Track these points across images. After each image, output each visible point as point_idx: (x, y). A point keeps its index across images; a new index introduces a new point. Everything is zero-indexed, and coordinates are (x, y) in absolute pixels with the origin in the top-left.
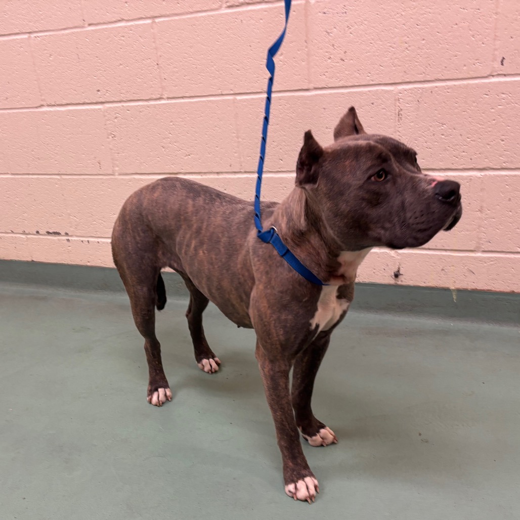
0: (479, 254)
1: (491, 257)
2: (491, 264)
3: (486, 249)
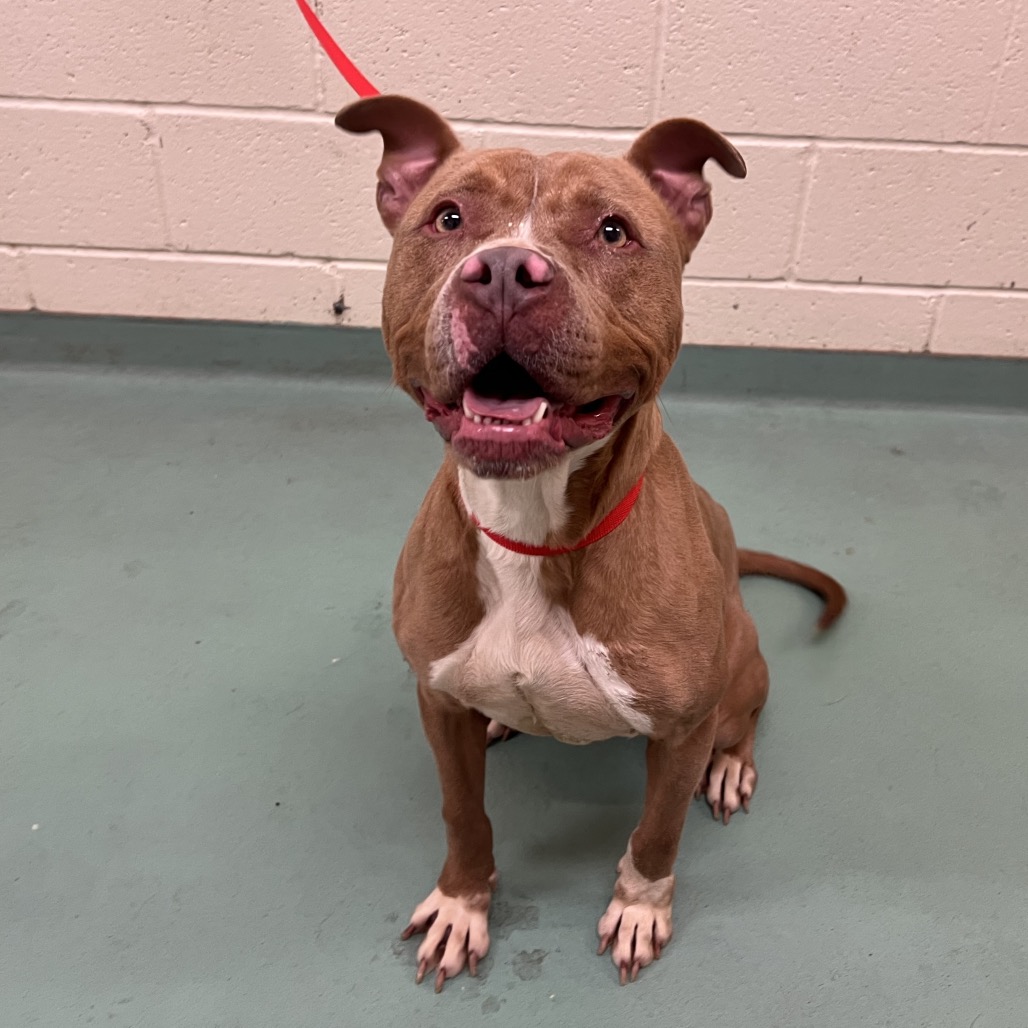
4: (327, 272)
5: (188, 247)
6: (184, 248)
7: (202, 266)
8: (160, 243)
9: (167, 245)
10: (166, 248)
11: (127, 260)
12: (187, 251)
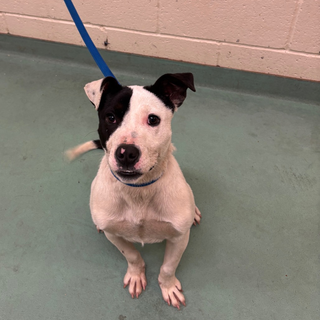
0: (159, 35)
1: (167, 38)
2: (167, 42)
3: (163, 33)
4: (102, 30)
5: (55, 17)
6: (53, 18)
7: (59, 24)
8: (45, 16)
9: (48, 16)
10: (48, 17)
11: (36, 20)
12: (55, 19)
